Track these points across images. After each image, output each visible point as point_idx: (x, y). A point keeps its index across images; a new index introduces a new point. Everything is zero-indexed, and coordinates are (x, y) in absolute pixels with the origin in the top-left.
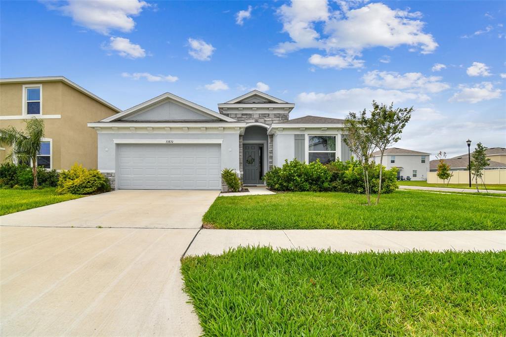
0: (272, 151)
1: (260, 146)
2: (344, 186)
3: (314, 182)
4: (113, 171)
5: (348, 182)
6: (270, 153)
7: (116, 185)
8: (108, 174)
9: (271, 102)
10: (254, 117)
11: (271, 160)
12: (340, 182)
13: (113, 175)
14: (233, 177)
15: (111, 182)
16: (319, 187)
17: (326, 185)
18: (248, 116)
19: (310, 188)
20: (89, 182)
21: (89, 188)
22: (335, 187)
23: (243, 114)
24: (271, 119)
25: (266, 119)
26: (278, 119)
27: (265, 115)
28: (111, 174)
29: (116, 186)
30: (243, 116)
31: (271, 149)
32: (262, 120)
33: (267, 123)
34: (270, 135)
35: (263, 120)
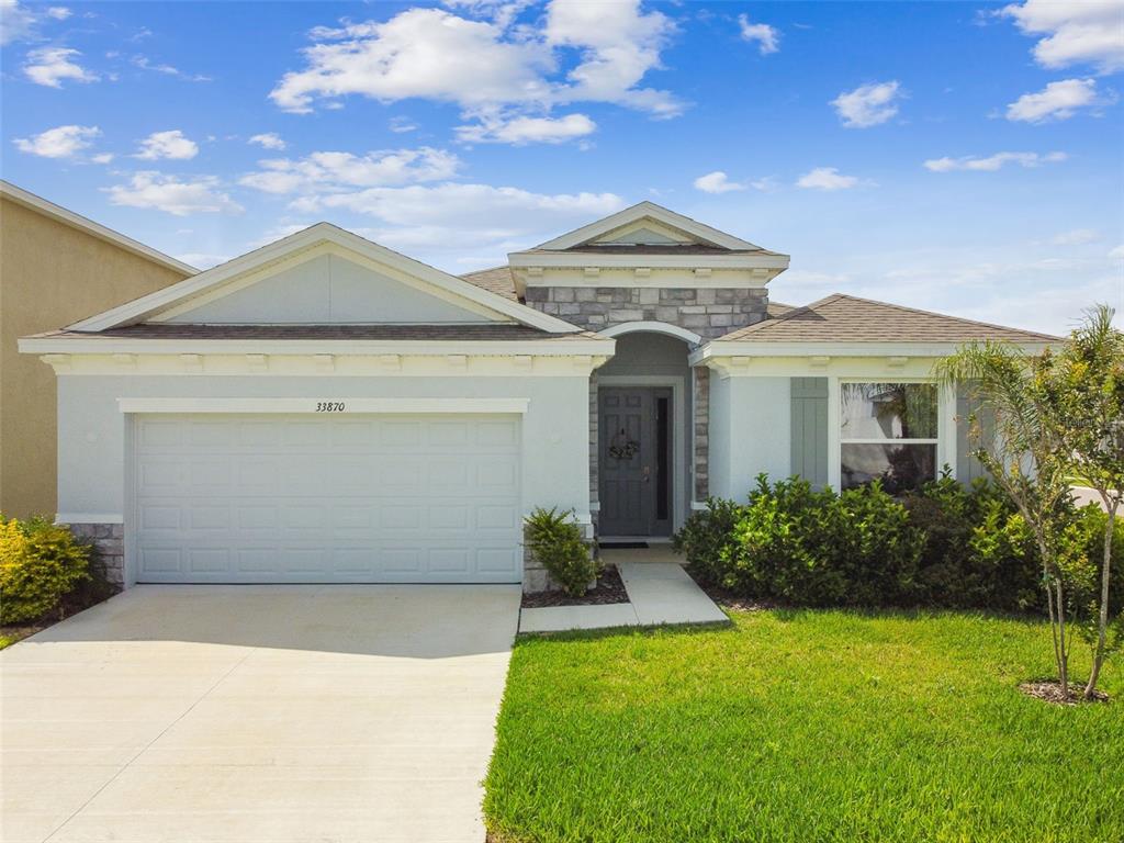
0: (706, 425)
1: (661, 395)
2: (970, 585)
3: (864, 569)
4: (117, 519)
5: (984, 570)
6: (699, 433)
7: (127, 570)
8: (95, 527)
9: (702, 247)
10: (643, 301)
11: (702, 461)
12: (955, 568)
13: (115, 534)
14: (568, 546)
15: (108, 561)
16: (883, 589)
17: (907, 581)
18: (619, 298)
19: (850, 591)
20: (29, 580)
21: (31, 600)
22: (937, 588)
23: (599, 291)
24: (702, 309)
25: (686, 310)
26: (729, 309)
27: (682, 295)
28: (108, 530)
29: (127, 576)
30: (601, 299)
31: (704, 420)
32: (671, 313)
33: (688, 322)
34: (698, 368)
35: (673, 311)
